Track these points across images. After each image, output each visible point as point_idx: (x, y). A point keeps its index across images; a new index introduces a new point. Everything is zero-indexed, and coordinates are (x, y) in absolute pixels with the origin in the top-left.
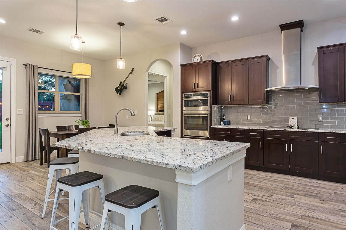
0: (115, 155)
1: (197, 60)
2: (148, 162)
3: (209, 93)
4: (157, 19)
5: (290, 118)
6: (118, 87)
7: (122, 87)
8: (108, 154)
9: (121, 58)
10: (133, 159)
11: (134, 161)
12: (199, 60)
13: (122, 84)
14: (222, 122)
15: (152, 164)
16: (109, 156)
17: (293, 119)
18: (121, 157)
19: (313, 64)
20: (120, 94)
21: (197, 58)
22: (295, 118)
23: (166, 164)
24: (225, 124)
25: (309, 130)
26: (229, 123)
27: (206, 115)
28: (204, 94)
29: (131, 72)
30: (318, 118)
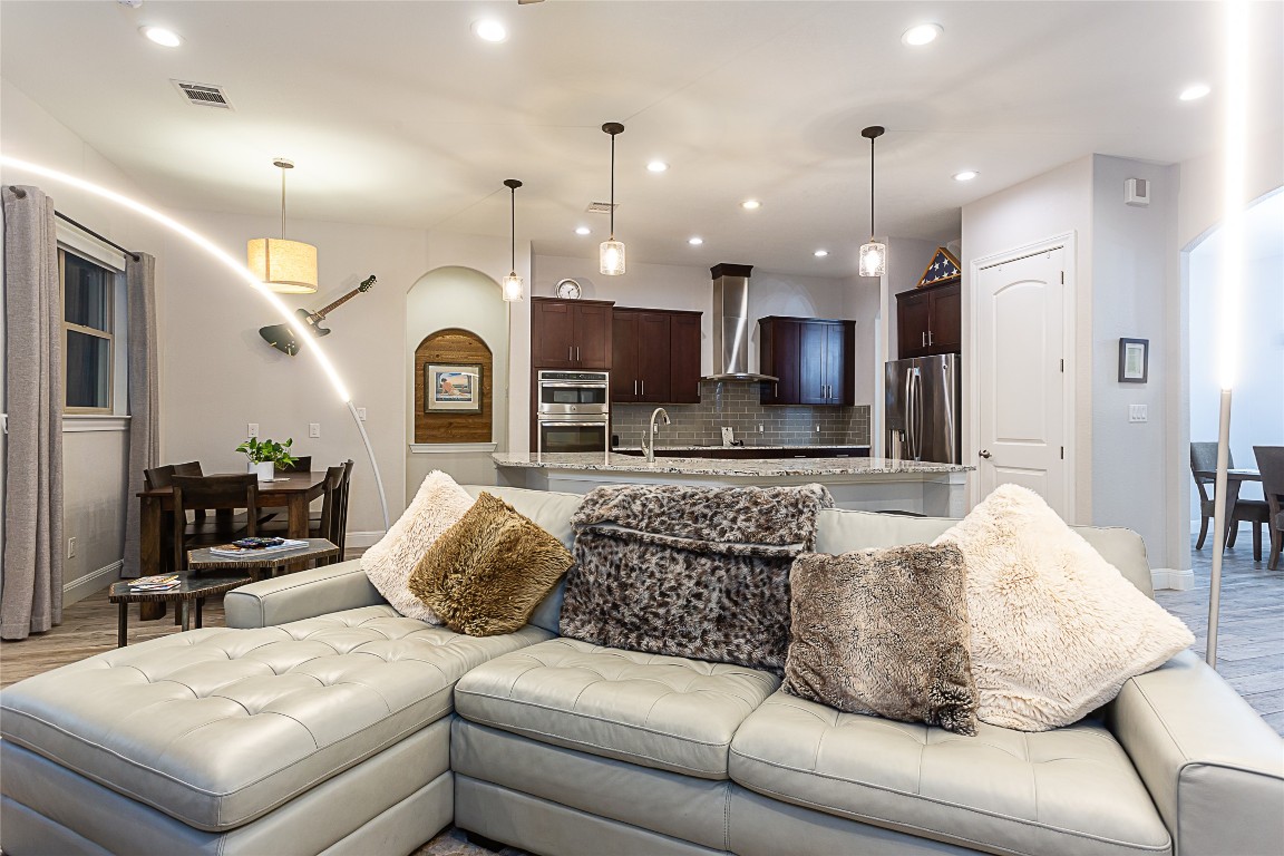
1: (569, 292)
3: (607, 374)
4: (595, 204)
12: (574, 296)
13: (311, 321)
17: (728, 430)
20: (294, 352)
21: (569, 287)
22: (731, 430)
27: (602, 424)
28: (597, 377)
29: (364, 286)
30: (758, 429)
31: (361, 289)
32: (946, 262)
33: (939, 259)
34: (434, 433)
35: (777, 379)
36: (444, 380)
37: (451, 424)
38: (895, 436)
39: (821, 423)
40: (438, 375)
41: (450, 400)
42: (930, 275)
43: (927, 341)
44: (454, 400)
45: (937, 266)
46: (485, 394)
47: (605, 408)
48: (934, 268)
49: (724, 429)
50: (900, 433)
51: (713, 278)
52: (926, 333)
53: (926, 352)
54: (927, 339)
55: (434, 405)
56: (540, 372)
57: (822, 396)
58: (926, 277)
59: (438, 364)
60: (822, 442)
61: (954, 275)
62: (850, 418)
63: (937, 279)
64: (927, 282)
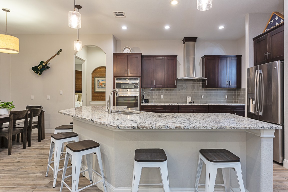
0: (212, 127)
1: (127, 51)
2: (246, 128)
3: (139, 78)
4: (115, 13)
5: (187, 97)
6: (38, 66)
7: (44, 67)
8: (203, 128)
9: (78, 40)
10: (231, 129)
11: (232, 129)
12: (129, 52)
13: (44, 64)
14: (144, 101)
15: (250, 128)
16: (205, 128)
17: (189, 97)
18: (218, 128)
19: (199, 65)
20: (40, 74)
21: (127, 49)
22: (190, 97)
23: (261, 127)
24: (146, 102)
25: (204, 104)
26: (147, 101)
27: (137, 96)
28: (135, 79)
29: (59, 53)
30: (201, 97)
31: (57, 54)
32: (277, 18)
33: (274, 17)
34: (97, 98)
35: (206, 79)
36: (100, 82)
37: (102, 95)
38: (251, 101)
39: (228, 95)
40: (98, 80)
41: (101, 88)
42: (269, 26)
43: (266, 57)
44: (103, 88)
45: (272, 21)
47: (138, 90)
48: (271, 23)
49: (188, 97)
50: (253, 100)
51: (184, 43)
52: (266, 53)
53: (266, 61)
54: (267, 56)
55: (97, 90)
57: (227, 85)
58: (267, 28)
59: (98, 77)
60: (228, 102)
61: (281, 23)
62: (240, 93)
63: (272, 27)
64: (268, 30)
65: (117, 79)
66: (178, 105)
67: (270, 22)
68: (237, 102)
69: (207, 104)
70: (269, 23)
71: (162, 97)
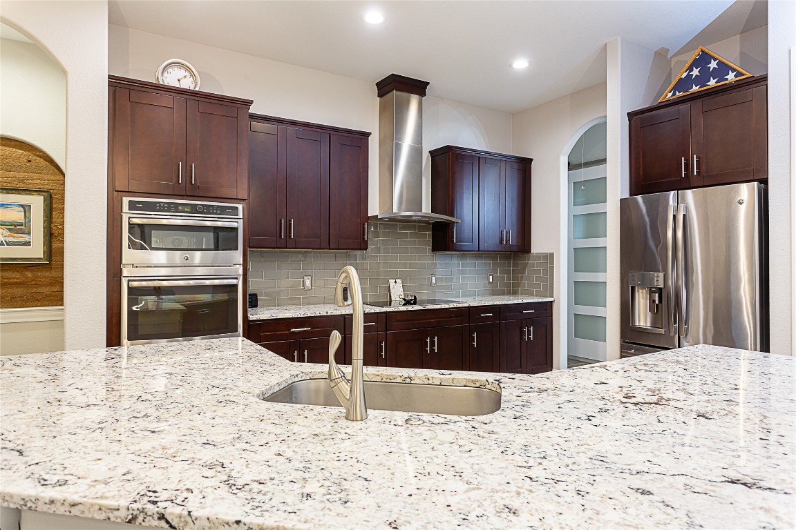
3: (240, 207)
5: (390, 281)
17: (396, 282)
22: (399, 281)
26: (255, 302)
27: (234, 282)
28: (223, 210)
30: (430, 279)
32: (713, 65)
33: (700, 61)
35: (459, 221)
39: (494, 273)
42: (682, 84)
43: (690, 169)
45: (697, 72)
46: (54, 235)
47: (238, 256)
48: (689, 76)
49: (392, 282)
50: (652, 293)
51: (380, 95)
52: (687, 159)
54: (687, 166)
56: (126, 200)
57: (501, 242)
58: (675, 89)
60: (494, 293)
61: (727, 79)
62: (525, 266)
63: (695, 88)
64: (677, 93)
65: (132, 206)
66: (386, 313)
67: (685, 74)
68: (515, 293)
69: (466, 305)
70: (683, 77)
71: (308, 283)
